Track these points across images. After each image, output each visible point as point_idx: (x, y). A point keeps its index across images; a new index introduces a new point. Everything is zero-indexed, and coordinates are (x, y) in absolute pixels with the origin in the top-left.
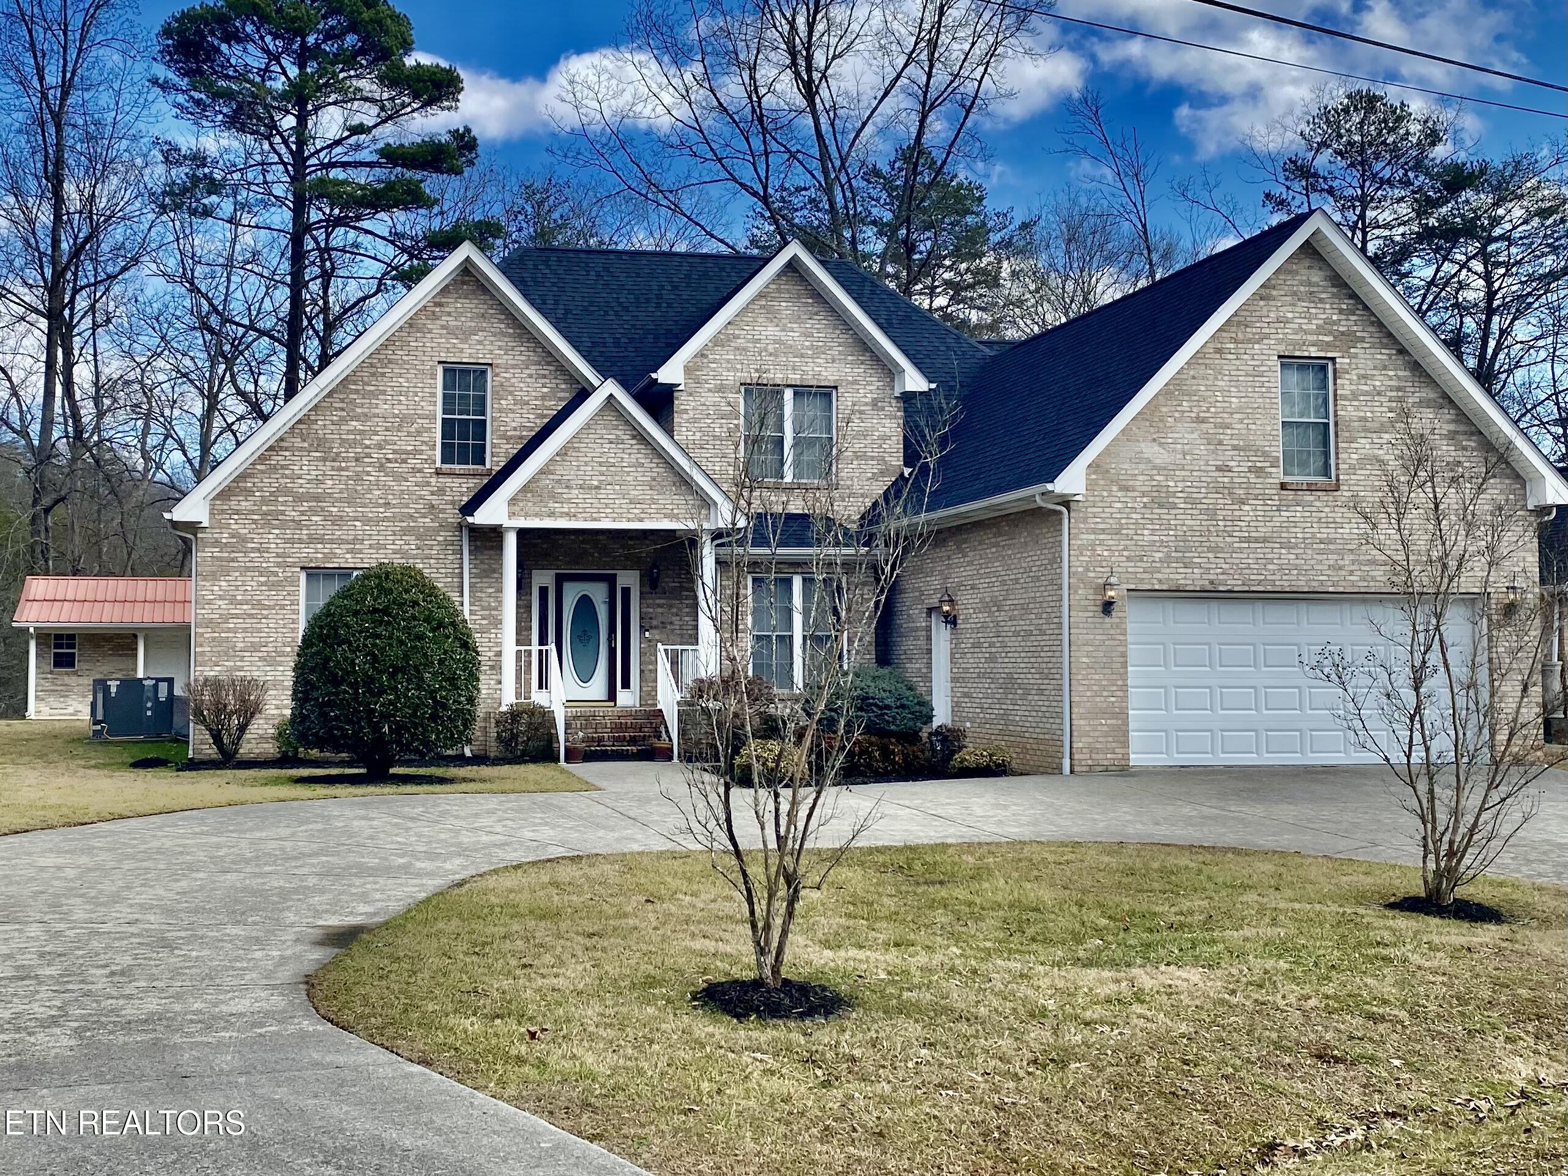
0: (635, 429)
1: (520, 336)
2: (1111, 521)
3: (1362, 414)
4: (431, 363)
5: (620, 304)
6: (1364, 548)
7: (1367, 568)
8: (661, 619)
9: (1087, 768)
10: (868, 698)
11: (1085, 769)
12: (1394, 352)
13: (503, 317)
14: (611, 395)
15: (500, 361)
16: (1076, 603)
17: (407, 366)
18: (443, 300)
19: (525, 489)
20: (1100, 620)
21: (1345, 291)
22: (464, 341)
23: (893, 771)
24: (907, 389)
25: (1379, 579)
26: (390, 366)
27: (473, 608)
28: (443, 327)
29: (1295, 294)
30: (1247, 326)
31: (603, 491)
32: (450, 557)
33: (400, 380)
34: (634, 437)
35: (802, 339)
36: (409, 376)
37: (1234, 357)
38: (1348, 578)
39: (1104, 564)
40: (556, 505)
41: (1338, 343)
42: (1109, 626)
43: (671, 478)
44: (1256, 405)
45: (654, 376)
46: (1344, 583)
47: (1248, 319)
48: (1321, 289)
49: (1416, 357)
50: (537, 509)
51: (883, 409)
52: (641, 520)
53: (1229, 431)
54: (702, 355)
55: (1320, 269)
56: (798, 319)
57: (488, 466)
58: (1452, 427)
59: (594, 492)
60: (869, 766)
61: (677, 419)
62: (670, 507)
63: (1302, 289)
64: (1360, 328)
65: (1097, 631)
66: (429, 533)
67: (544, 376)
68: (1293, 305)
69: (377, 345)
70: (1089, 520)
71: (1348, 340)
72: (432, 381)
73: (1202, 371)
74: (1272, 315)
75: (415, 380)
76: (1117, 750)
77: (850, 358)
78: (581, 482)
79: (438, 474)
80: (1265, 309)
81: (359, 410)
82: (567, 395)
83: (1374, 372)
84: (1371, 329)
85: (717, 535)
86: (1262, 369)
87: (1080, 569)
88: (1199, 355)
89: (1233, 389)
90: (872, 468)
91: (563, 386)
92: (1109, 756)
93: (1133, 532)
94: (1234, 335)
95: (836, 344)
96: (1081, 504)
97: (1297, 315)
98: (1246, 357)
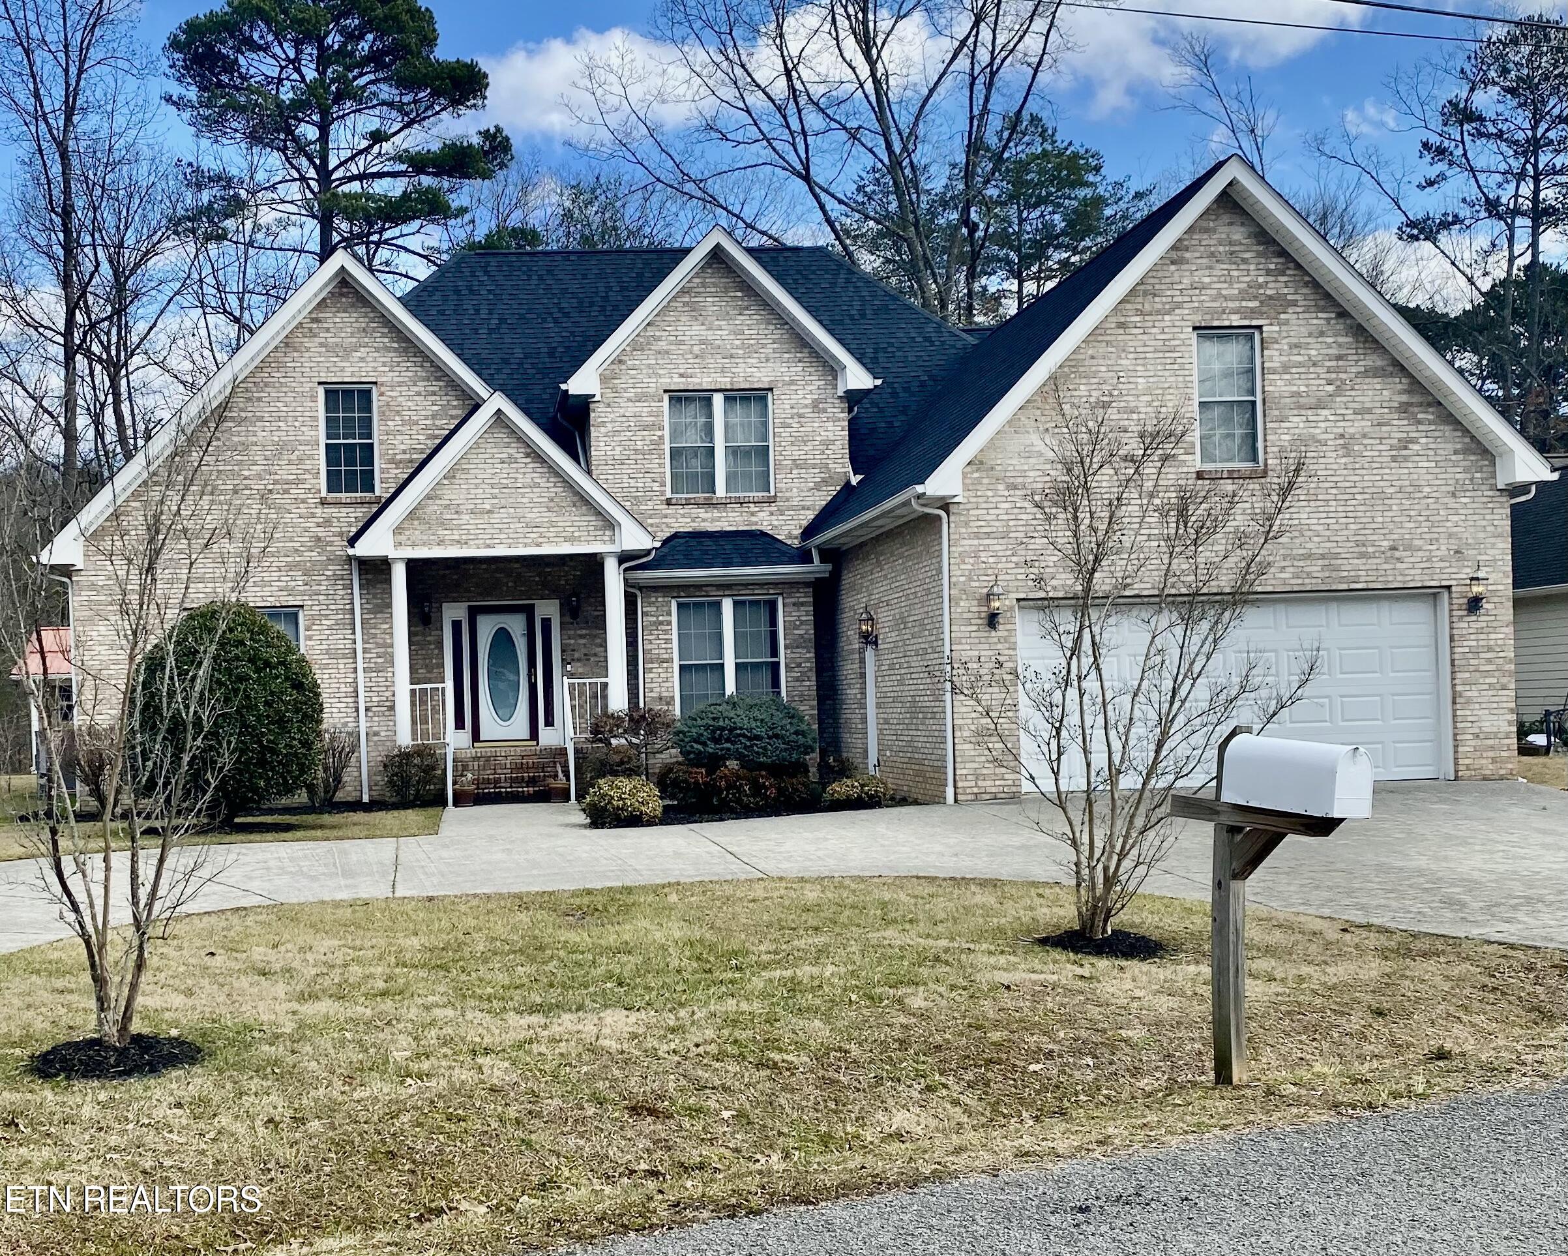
0: (529, 446)
1: (405, 350)
2: (997, 523)
3: (1295, 389)
4: (311, 385)
5: (561, 310)
6: (1297, 541)
7: (1301, 563)
8: (584, 651)
9: (973, 797)
10: (736, 729)
11: (969, 797)
12: (1333, 315)
13: (386, 330)
14: (499, 410)
15: (384, 379)
16: (958, 616)
17: (284, 389)
18: (321, 315)
19: (412, 515)
20: (986, 634)
21: (1271, 249)
22: (345, 358)
23: (766, 805)
24: (849, 388)
25: (1315, 575)
26: (267, 390)
27: (367, 646)
28: (321, 345)
29: (1212, 255)
30: (1155, 295)
31: (496, 516)
32: (341, 592)
33: (278, 404)
34: (528, 455)
35: (732, 337)
36: (287, 399)
37: (1141, 331)
38: (1278, 575)
39: (990, 572)
40: (446, 532)
41: (1265, 309)
42: (996, 640)
43: (571, 498)
44: (1166, 385)
45: (563, 387)
46: (1273, 582)
47: (1157, 287)
48: (1242, 248)
49: (1360, 321)
50: (425, 538)
51: (825, 411)
52: (538, 545)
53: (1135, 416)
54: (620, 362)
55: (1242, 224)
56: (727, 317)
57: (377, 493)
58: (1404, 398)
59: (486, 516)
60: (739, 801)
61: (594, 432)
62: (572, 529)
63: (1221, 249)
64: (1292, 291)
65: (981, 646)
66: (318, 568)
67: (434, 393)
68: (1211, 268)
69: (251, 367)
70: (972, 524)
71: (1276, 305)
72: (313, 404)
73: (1102, 349)
74: (1185, 281)
75: (294, 404)
76: (1006, 776)
77: (786, 355)
78: (472, 506)
79: (323, 504)
80: (1176, 274)
81: (236, 439)
82: (460, 412)
83: (1309, 340)
84: (1305, 291)
85: (623, 557)
86: (1173, 343)
87: (962, 579)
88: (1098, 332)
89: (1139, 368)
90: (813, 476)
91: (455, 403)
92: (997, 783)
93: (1022, 535)
94: (1139, 306)
95: (769, 339)
96: (961, 507)
97: (1215, 279)
98: (1154, 330)
